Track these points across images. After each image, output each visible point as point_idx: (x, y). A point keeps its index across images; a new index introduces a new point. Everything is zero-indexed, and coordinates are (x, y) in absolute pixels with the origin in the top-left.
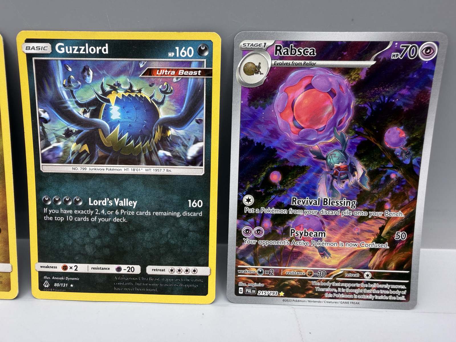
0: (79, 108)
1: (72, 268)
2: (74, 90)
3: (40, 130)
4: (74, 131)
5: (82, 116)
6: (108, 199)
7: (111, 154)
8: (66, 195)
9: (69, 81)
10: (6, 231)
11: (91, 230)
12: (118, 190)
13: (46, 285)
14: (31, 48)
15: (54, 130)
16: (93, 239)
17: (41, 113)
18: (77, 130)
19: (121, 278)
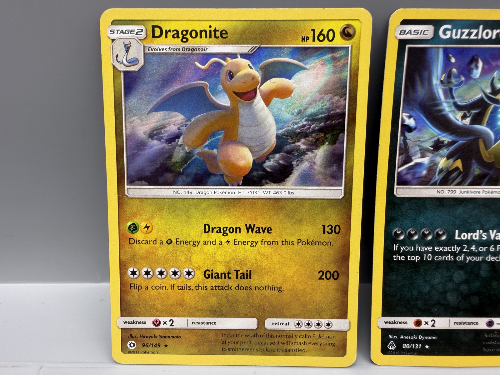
0: (457, 112)
1: (427, 323)
2: (454, 88)
3: (400, 141)
4: (446, 143)
5: (460, 123)
6: (481, 231)
7: (491, 172)
8: (425, 227)
9: (449, 76)
10: (345, 276)
11: (456, 272)
12: (496, 219)
13: (392, 347)
14: (406, 32)
15: (419, 141)
16: (458, 284)
17: (405, 118)
18: (450, 141)
19: (493, 335)
